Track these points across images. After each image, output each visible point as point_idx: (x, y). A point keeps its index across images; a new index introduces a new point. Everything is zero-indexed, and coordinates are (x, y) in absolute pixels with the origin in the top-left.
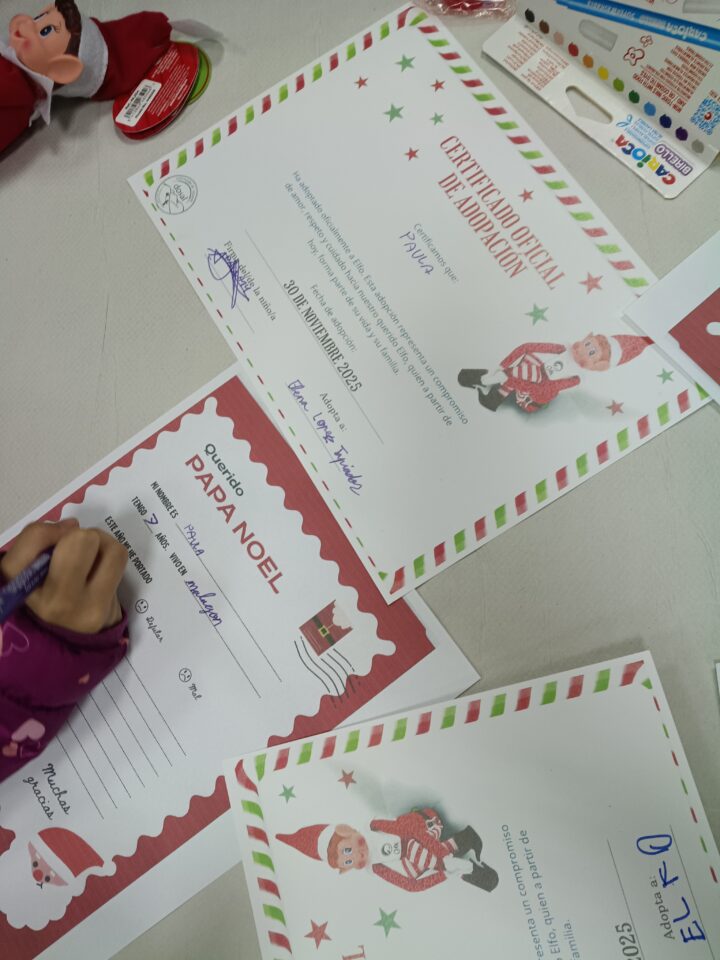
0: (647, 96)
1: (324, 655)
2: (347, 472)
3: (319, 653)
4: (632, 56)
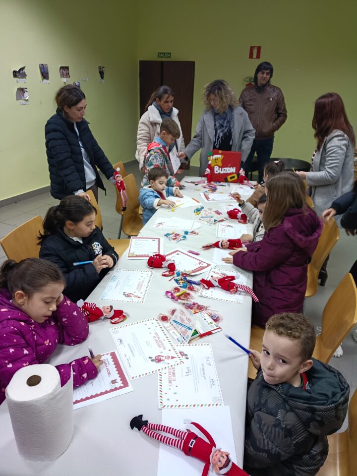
1: (113, 385)
2: (129, 365)
4: (181, 329)
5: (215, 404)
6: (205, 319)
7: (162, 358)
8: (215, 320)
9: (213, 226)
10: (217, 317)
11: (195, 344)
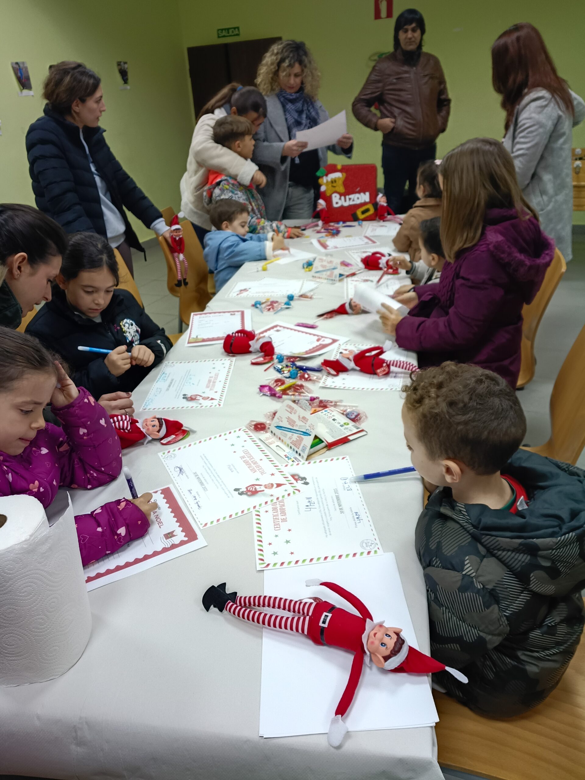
0: (293, 447)
1: (168, 540)
2: (198, 505)
3: (166, 539)
4: (290, 438)
5: (366, 552)
6: (334, 420)
7: (258, 488)
8: (353, 420)
9: (338, 284)
10: (355, 414)
11: (319, 461)
